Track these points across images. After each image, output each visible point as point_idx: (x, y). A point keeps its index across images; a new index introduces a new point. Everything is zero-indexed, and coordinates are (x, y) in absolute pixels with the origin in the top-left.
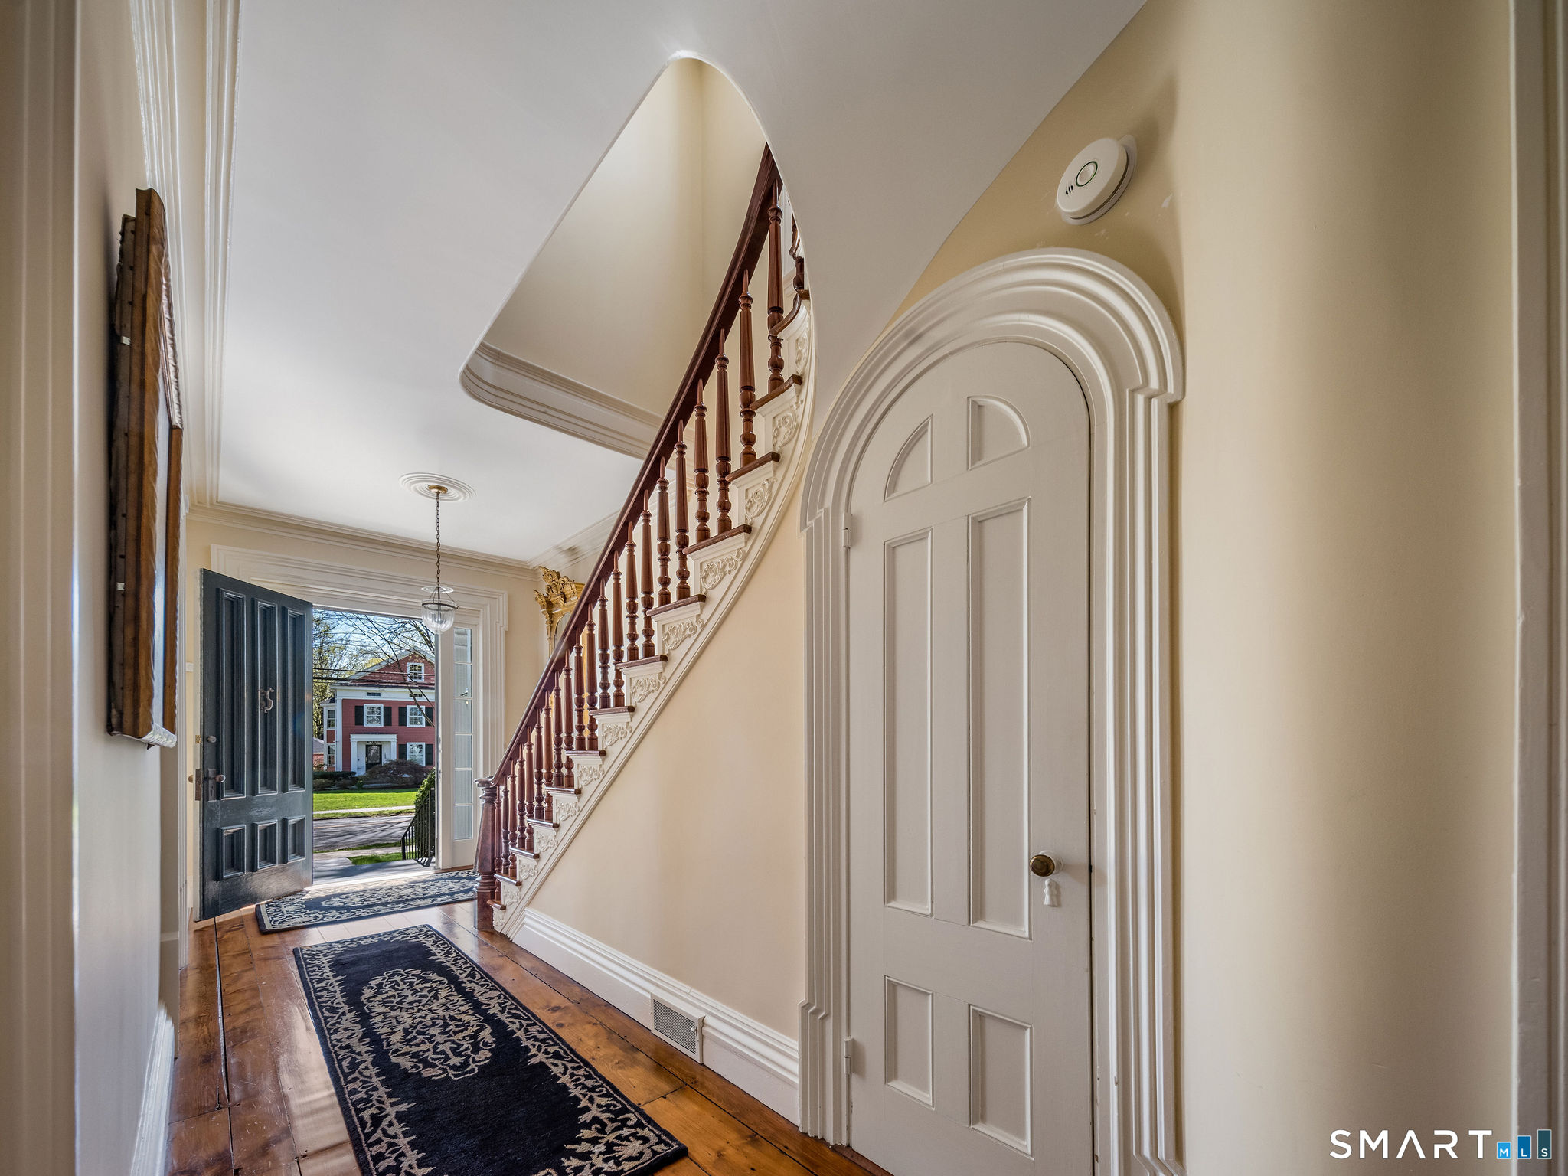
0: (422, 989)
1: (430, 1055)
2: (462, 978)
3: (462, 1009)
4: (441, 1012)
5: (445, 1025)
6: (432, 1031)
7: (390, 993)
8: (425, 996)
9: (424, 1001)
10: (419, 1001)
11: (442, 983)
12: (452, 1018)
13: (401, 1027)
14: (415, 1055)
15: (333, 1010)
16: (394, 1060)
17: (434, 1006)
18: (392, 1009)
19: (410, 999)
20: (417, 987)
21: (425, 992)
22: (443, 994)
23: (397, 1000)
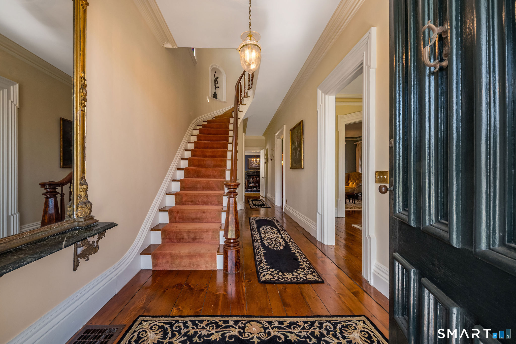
0: (270, 241)
1: (271, 229)
2: (259, 241)
3: (263, 234)
4: (267, 235)
5: (267, 232)
6: (270, 232)
7: (278, 242)
8: (269, 239)
9: (270, 238)
10: (271, 238)
11: (265, 241)
12: (265, 233)
13: (275, 234)
14: (273, 230)
15: (290, 241)
16: (276, 230)
17: (268, 236)
18: (277, 238)
19: (273, 239)
20: (271, 242)
21: (269, 240)
22: (265, 239)
23: (276, 240)
